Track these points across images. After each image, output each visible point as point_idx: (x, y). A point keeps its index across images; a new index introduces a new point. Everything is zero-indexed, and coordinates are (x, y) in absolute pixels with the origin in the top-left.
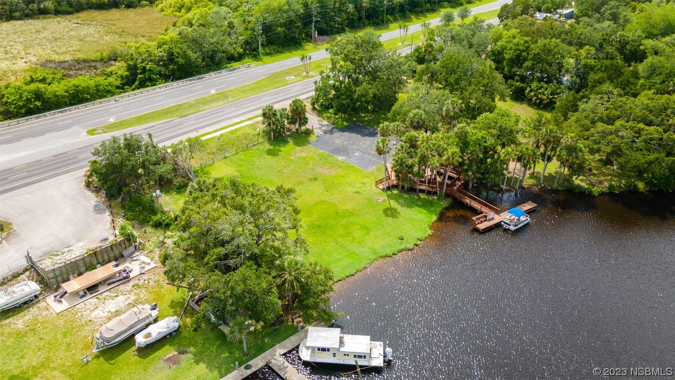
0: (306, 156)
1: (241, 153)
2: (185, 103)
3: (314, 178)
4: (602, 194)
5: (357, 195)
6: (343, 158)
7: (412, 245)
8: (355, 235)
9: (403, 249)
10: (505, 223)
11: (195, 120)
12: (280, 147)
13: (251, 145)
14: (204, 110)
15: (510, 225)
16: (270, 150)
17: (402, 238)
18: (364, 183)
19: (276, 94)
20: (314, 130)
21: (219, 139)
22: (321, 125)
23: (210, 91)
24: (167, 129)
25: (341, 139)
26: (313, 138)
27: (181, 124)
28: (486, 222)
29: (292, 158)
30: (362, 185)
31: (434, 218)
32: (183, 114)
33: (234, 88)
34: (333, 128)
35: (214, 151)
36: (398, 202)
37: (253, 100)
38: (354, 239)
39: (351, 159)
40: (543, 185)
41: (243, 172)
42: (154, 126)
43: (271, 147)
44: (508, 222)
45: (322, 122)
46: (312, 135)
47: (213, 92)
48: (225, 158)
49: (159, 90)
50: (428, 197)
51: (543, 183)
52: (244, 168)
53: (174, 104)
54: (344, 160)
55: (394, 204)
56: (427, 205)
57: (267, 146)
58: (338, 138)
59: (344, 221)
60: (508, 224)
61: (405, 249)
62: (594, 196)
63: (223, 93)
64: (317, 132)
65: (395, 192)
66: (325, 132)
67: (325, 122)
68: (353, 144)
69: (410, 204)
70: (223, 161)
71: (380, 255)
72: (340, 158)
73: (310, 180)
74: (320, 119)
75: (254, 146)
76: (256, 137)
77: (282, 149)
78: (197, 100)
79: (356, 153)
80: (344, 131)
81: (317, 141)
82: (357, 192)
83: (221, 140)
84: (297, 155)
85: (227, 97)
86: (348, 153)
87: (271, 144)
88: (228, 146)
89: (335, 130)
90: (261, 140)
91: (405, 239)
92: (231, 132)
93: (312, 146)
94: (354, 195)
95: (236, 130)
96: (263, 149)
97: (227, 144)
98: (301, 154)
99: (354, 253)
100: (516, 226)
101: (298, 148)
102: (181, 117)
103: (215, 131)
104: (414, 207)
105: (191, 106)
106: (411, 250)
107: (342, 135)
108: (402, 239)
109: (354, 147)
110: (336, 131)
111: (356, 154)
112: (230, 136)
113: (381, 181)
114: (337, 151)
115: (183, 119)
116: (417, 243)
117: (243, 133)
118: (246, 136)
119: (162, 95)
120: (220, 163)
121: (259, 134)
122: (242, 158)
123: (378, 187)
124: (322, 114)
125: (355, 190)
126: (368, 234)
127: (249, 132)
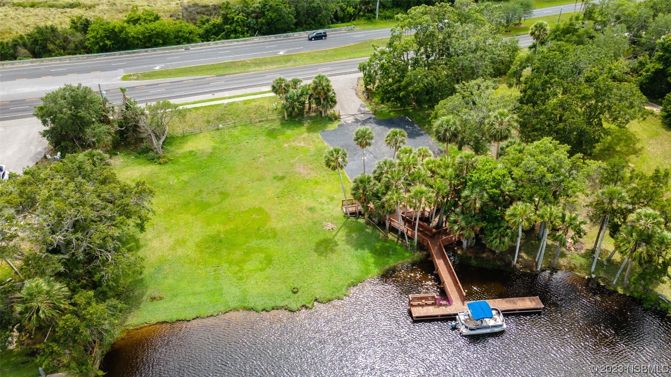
0: (303, 147)
2: (240, 61)
3: (282, 177)
5: (308, 212)
7: (299, 305)
8: (246, 266)
9: (283, 307)
11: (226, 81)
14: (247, 72)
16: (274, 130)
17: (295, 290)
21: (226, 107)
22: (359, 111)
26: (333, 126)
27: (209, 83)
29: (286, 145)
30: (328, 201)
32: (224, 73)
33: (307, 52)
34: (370, 118)
35: (211, 120)
36: (349, 235)
41: (217, 151)
42: (182, 81)
43: (278, 128)
45: (364, 107)
46: (334, 122)
47: (281, 53)
48: (218, 129)
52: (223, 146)
55: (341, 237)
56: (384, 251)
57: (277, 125)
59: (254, 243)
61: (287, 307)
63: (290, 55)
64: (346, 119)
65: (362, 221)
66: (356, 121)
67: (367, 109)
70: (212, 132)
71: (246, 305)
73: (275, 178)
74: (367, 103)
75: (260, 122)
76: (270, 112)
77: (287, 132)
78: (256, 59)
79: (366, 156)
81: (335, 130)
82: (311, 209)
83: (227, 109)
84: (293, 144)
85: (288, 61)
86: (356, 154)
87: (281, 124)
88: (230, 117)
89: (371, 120)
90: (274, 116)
91: (299, 294)
92: (245, 102)
93: (323, 135)
94: (304, 211)
95: (253, 100)
96: (267, 128)
97: (231, 114)
98: (300, 143)
99: (221, 290)
100: (471, 330)
101: (305, 135)
102: (218, 76)
105: (243, 65)
110: (372, 122)
111: (363, 158)
112: (241, 105)
115: (218, 78)
116: (307, 305)
118: (258, 109)
120: (207, 134)
121: (276, 109)
122: (235, 133)
125: (313, 205)
126: (263, 270)
127: (264, 105)
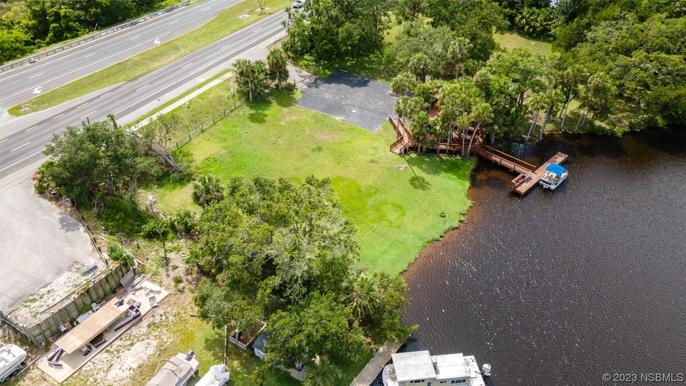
0: (299, 119)
1: (220, 123)
2: (127, 61)
3: (318, 148)
4: (625, 134)
5: (373, 164)
6: (342, 118)
7: (457, 222)
8: (390, 218)
9: (449, 229)
10: (544, 182)
11: (150, 83)
12: (264, 110)
13: (228, 111)
14: (155, 69)
15: (550, 184)
16: (252, 115)
17: (443, 215)
18: (376, 148)
19: (236, 40)
20: (297, 85)
21: (189, 108)
22: (301, 77)
23: (153, 41)
24: (119, 99)
25: (330, 92)
26: (298, 95)
27: (134, 91)
28: (524, 184)
29: (283, 123)
30: (374, 150)
31: (467, 184)
32: (132, 77)
33: (182, 35)
34: (316, 80)
35: (188, 124)
36: (421, 168)
37: (211, 50)
38: (390, 222)
39: (351, 118)
40: (563, 130)
42: (99, 97)
43: (253, 112)
44: (547, 180)
45: (301, 72)
46: (295, 90)
48: (203, 131)
49: (84, 44)
50: (450, 157)
51: (563, 128)
52: (230, 143)
53: (114, 63)
54: (343, 120)
55: (419, 172)
56: (453, 168)
57: (247, 111)
58: (326, 92)
59: (371, 201)
60: (548, 183)
61: (451, 228)
62: (618, 137)
63: (170, 42)
64: (301, 86)
65: (413, 155)
66: (309, 86)
67: (305, 73)
68: (346, 98)
69: (435, 169)
70: (201, 135)
71: (427, 240)
72: (338, 118)
73: (314, 150)
74: (298, 68)
75: (232, 111)
76: (232, 100)
77: (266, 112)
78: (141, 55)
79: (352, 109)
80: (330, 83)
81: (303, 98)
82: (372, 161)
83: (191, 108)
84: (287, 119)
85: (177, 48)
86: (345, 110)
87: (251, 107)
88: (201, 116)
89: (318, 81)
90: (238, 103)
91: (447, 216)
92: (201, 96)
93: (301, 105)
94: (370, 165)
95: (205, 93)
96: (244, 115)
97: (200, 113)
98: (292, 117)
99: (397, 241)
100: (556, 185)
101: (285, 110)
102: (131, 81)
103: (181, 97)
104: (440, 173)
105: (136, 64)
106: (457, 228)
107: (329, 88)
108: (444, 217)
109: (349, 102)
110: (321, 83)
111: (354, 111)
112: (200, 102)
113: (395, 145)
114: (333, 108)
115: (133, 83)
116: (461, 219)
117: (215, 96)
118: (220, 100)
119: (92, 51)
120: (198, 139)
121: (234, 96)
122: (223, 129)
123: (393, 152)
124: (297, 62)
125: (369, 158)
126: (404, 214)
127: (221, 94)
